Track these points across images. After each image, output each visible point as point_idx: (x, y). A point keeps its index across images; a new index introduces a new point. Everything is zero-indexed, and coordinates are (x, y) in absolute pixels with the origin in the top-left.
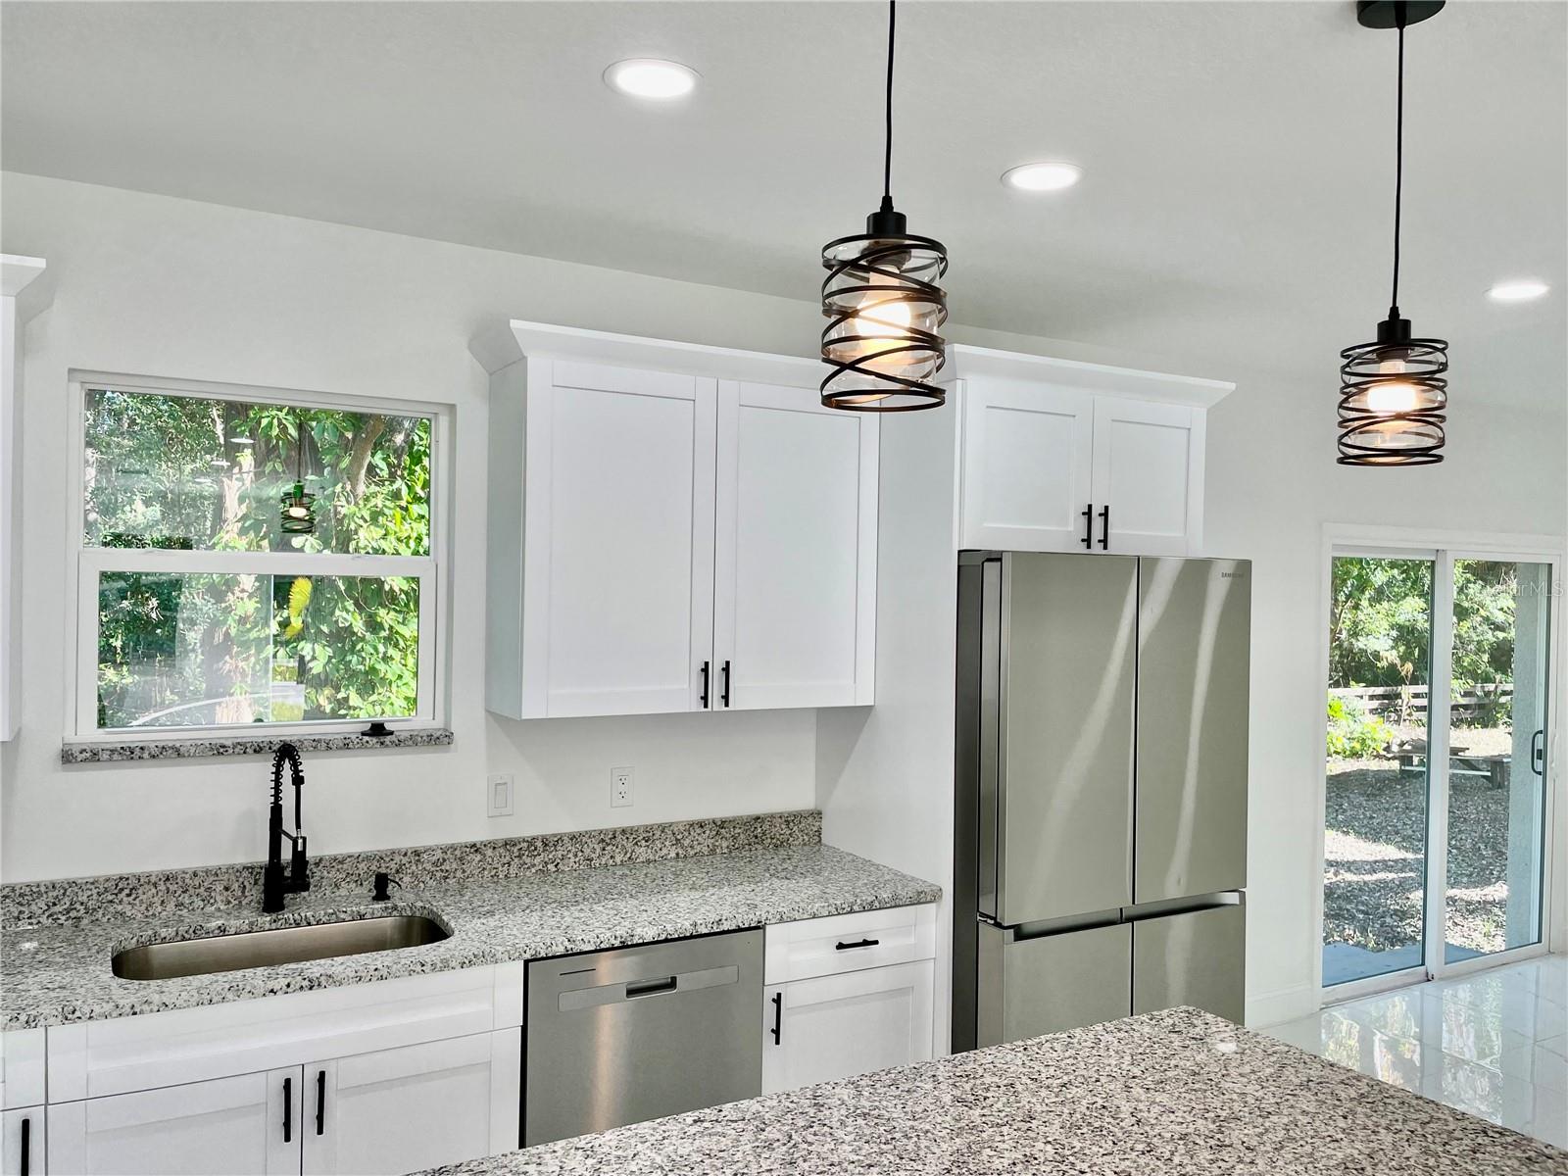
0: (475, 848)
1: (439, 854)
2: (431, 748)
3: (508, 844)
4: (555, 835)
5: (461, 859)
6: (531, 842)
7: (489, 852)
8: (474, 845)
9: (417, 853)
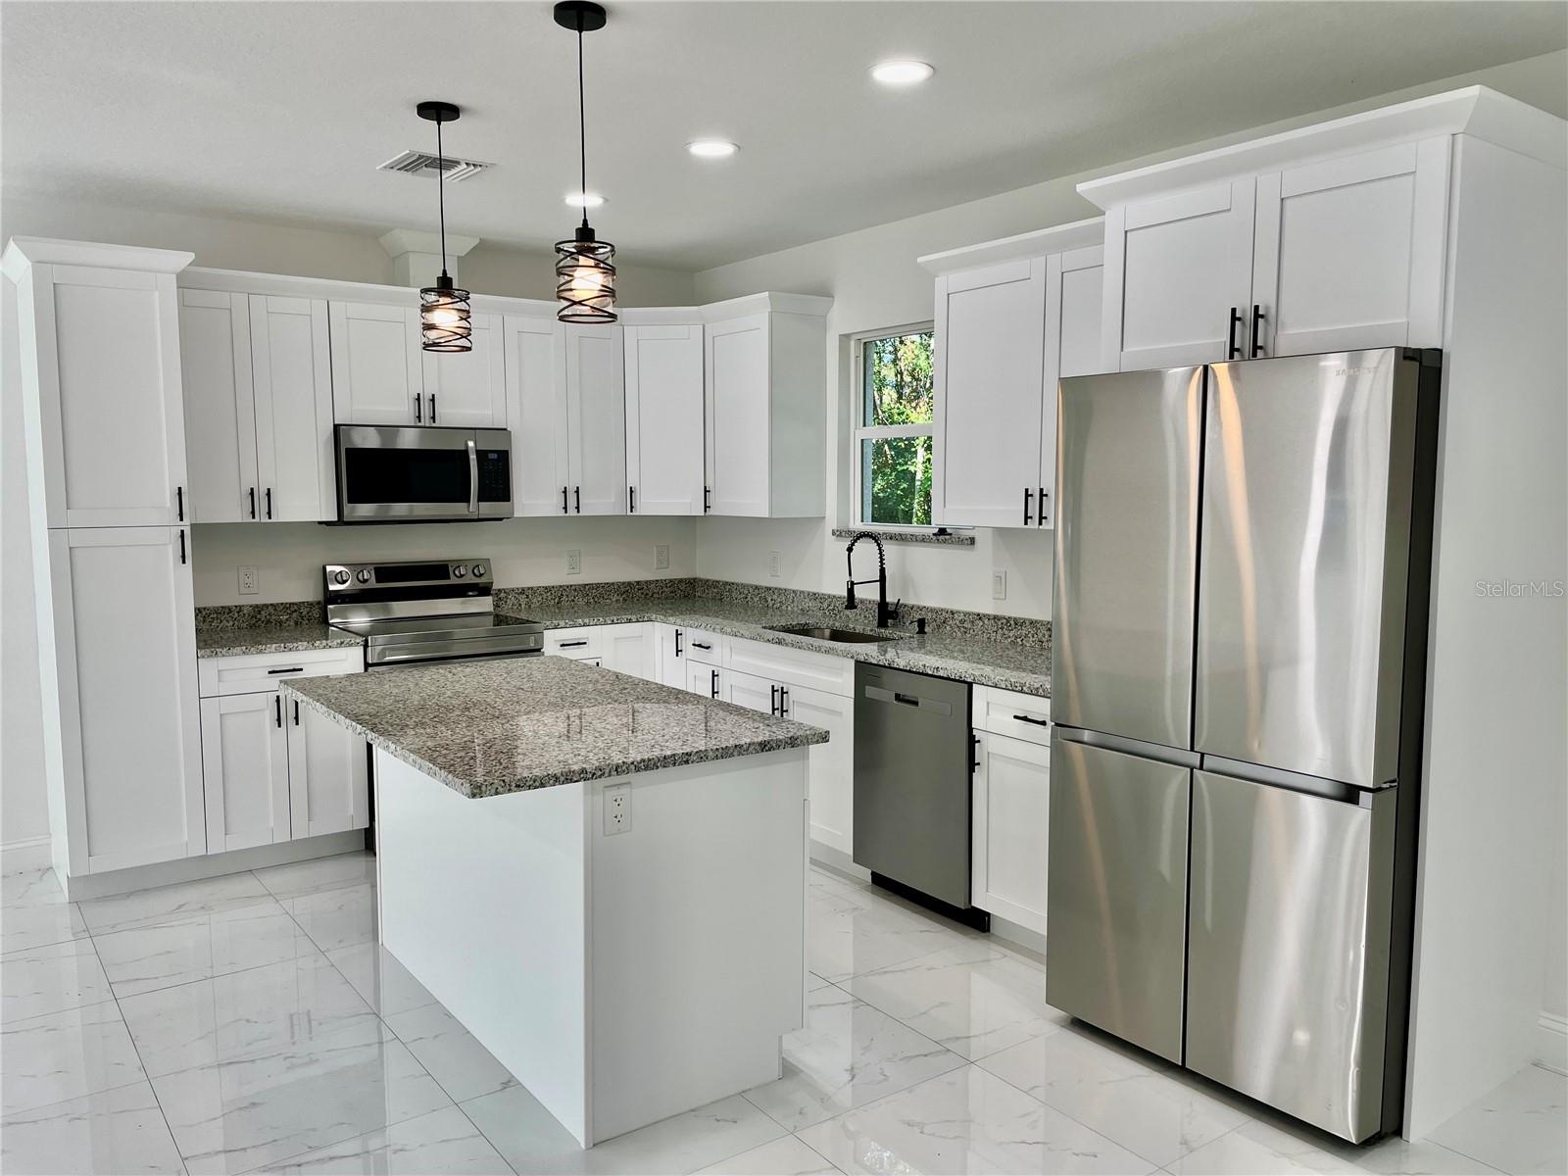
0: (979, 616)
1: (962, 617)
2: (961, 547)
3: (996, 618)
4: (1021, 619)
5: (973, 622)
6: (1008, 619)
7: (986, 621)
8: (979, 615)
9: (952, 613)
